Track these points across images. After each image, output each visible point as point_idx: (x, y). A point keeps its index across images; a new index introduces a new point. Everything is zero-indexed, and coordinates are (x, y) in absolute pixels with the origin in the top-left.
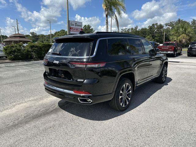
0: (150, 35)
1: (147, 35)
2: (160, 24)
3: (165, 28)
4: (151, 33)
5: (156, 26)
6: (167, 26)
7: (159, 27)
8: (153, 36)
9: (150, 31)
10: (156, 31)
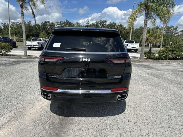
0: (44, 31)
1: (41, 31)
2: (52, 22)
3: (56, 26)
4: (44, 30)
5: (48, 24)
6: (57, 24)
7: (51, 25)
8: (46, 32)
9: (44, 27)
10: (48, 28)
